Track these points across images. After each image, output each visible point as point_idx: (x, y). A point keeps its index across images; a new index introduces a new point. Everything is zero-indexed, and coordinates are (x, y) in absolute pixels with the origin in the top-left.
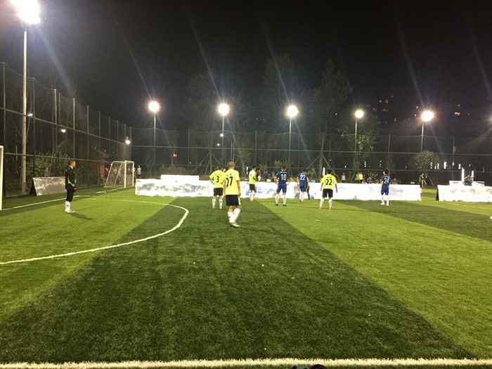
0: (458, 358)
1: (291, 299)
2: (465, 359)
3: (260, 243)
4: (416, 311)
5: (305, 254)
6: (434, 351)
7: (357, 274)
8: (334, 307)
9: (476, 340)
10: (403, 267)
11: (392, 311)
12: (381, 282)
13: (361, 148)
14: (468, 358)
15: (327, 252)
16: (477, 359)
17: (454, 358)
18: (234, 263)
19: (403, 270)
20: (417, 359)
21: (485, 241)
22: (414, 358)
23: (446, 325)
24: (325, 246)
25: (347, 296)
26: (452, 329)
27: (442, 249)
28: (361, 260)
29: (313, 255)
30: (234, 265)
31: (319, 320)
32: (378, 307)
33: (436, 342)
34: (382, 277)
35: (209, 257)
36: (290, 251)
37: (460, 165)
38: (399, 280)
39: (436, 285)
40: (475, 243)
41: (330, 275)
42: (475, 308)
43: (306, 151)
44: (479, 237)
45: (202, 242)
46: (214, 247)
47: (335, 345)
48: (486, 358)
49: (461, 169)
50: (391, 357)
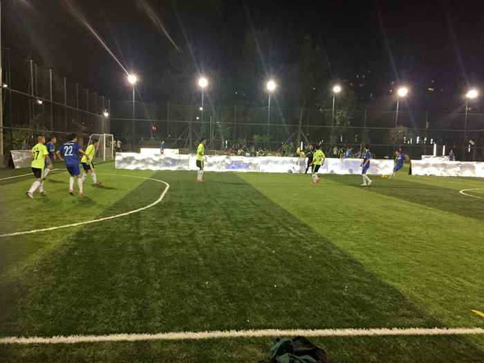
0: (430, 328)
1: (272, 272)
2: (436, 328)
3: (240, 217)
4: (390, 282)
5: (284, 227)
6: (408, 321)
7: (334, 248)
8: (312, 280)
9: (445, 310)
10: (378, 240)
11: (367, 283)
12: (356, 255)
13: (338, 123)
14: (438, 328)
15: (305, 226)
16: (447, 329)
17: (425, 327)
18: (216, 237)
19: (377, 243)
20: (391, 329)
21: (454, 215)
22: (388, 328)
23: (418, 296)
24: (304, 220)
25: (325, 269)
26: (423, 299)
27: (415, 222)
28: (338, 234)
29: (292, 228)
30: (216, 240)
31: (299, 292)
32: (354, 279)
33: (409, 312)
34: (358, 250)
35: (191, 232)
36: (271, 225)
37: (432, 140)
38: (374, 253)
39: (409, 257)
40: (445, 216)
41: (309, 248)
42: (444, 279)
43: (285, 125)
44: (450, 211)
45: (184, 217)
46: (196, 221)
47: (314, 316)
48: (455, 327)
49: (433, 144)
50: (367, 328)
